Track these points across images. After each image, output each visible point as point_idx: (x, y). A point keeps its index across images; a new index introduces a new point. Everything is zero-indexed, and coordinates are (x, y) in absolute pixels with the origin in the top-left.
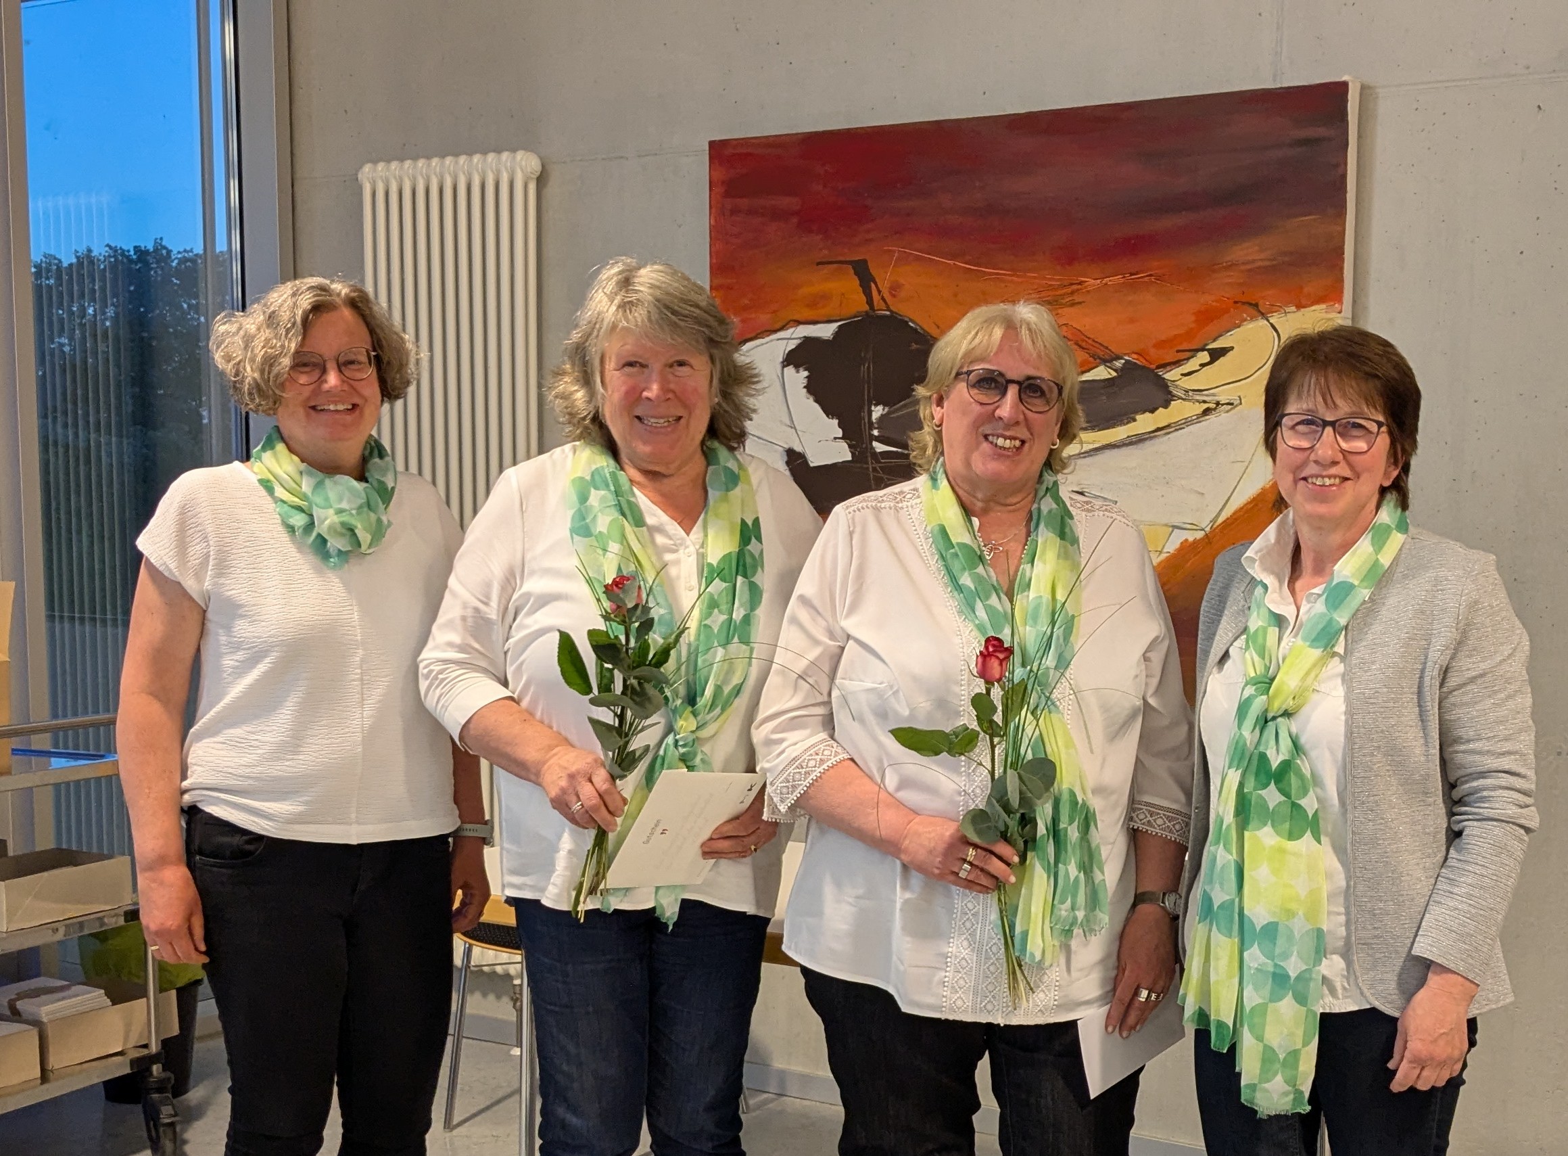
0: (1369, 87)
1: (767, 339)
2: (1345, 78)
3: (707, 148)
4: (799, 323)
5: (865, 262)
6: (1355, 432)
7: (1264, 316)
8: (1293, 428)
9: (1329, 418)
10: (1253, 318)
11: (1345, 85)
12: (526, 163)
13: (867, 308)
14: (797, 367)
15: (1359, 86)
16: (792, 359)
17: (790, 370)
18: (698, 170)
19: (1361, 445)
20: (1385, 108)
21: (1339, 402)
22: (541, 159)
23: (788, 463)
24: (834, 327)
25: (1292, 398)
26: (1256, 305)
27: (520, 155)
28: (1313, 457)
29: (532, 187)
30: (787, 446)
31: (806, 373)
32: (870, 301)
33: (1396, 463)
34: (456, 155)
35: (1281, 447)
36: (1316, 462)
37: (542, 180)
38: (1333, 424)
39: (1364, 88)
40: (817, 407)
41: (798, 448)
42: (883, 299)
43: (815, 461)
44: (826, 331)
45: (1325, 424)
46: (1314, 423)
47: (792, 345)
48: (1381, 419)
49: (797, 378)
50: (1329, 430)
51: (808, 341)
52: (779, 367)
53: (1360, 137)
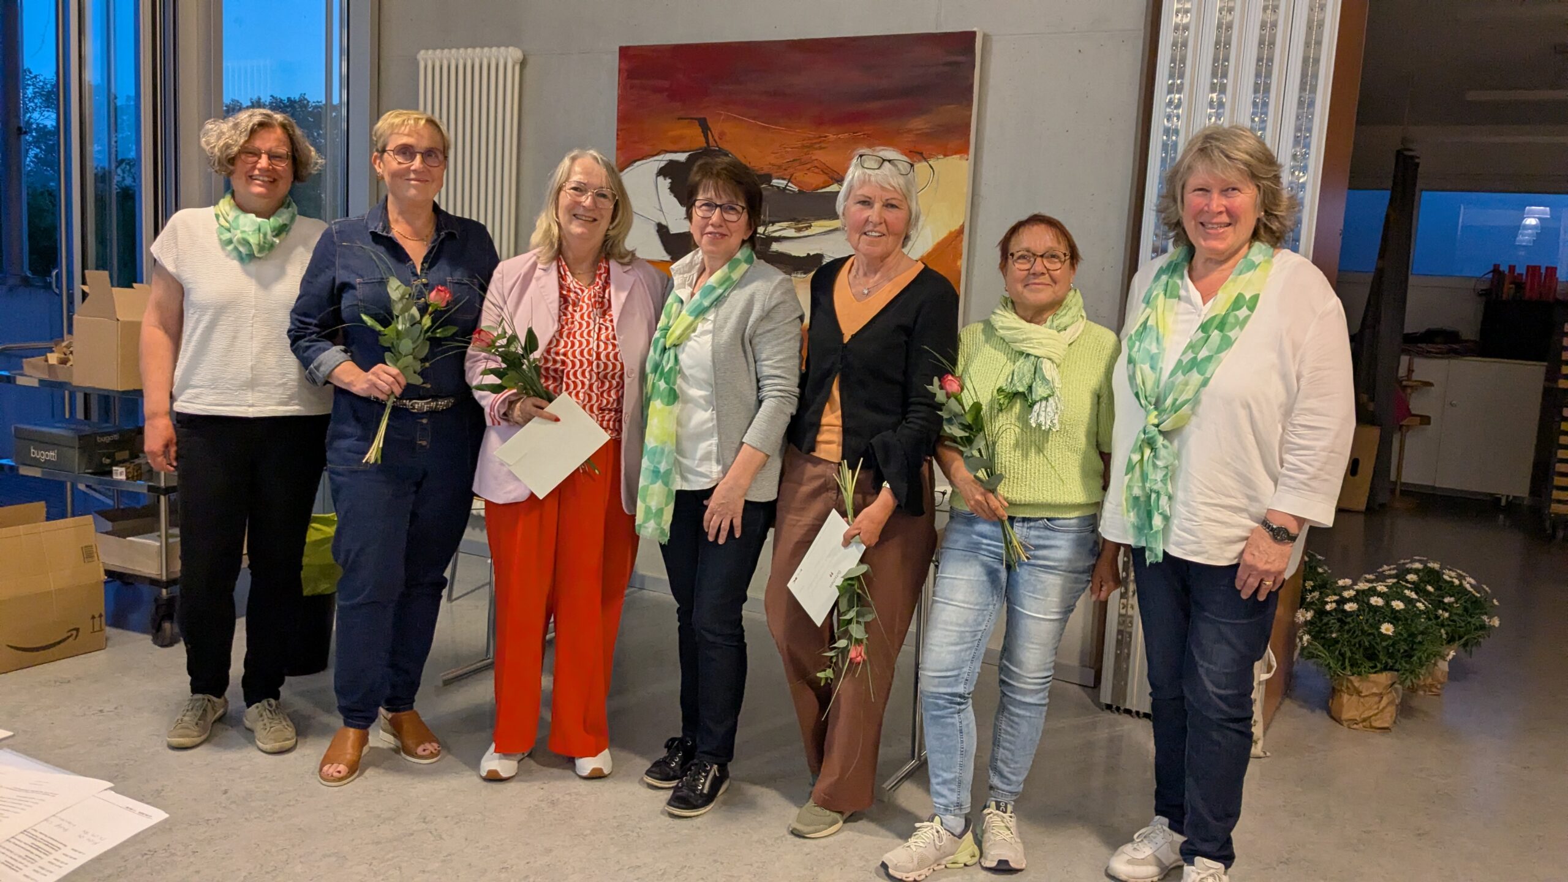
0: (988, 36)
1: (648, 160)
2: (975, 29)
3: (618, 50)
4: (667, 152)
5: (705, 119)
6: (731, 212)
7: (926, 160)
8: (701, 206)
9: (718, 203)
10: (920, 161)
11: (973, 34)
12: (514, 54)
13: (705, 145)
14: (665, 176)
15: (982, 35)
16: (662, 172)
17: (661, 179)
18: (613, 62)
19: (733, 217)
20: (996, 48)
21: (723, 196)
22: (523, 52)
23: (658, 231)
24: (686, 155)
25: (701, 192)
26: (921, 154)
27: (511, 49)
28: (710, 222)
29: (517, 68)
30: (657, 221)
31: (670, 181)
32: (707, 142)
33: (751, 229)
34: (474, 47)
35: (695, 217)
36: (712, 225)
37: (523, 64)
38: (720, 206)
39: (986, 37)
40: (675, 200)
41: (664, 223)
42: (715, 140)
43: (673, 230)
44: (682, 157)
45: (717, 206)
46: (711, 205)
47: (662, 164)
48: (744, 205)
49: (665, 183)
50: (718, 209)
51: (672, 163)
52: (655, 177)
53: (982, 63)
